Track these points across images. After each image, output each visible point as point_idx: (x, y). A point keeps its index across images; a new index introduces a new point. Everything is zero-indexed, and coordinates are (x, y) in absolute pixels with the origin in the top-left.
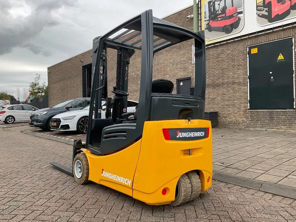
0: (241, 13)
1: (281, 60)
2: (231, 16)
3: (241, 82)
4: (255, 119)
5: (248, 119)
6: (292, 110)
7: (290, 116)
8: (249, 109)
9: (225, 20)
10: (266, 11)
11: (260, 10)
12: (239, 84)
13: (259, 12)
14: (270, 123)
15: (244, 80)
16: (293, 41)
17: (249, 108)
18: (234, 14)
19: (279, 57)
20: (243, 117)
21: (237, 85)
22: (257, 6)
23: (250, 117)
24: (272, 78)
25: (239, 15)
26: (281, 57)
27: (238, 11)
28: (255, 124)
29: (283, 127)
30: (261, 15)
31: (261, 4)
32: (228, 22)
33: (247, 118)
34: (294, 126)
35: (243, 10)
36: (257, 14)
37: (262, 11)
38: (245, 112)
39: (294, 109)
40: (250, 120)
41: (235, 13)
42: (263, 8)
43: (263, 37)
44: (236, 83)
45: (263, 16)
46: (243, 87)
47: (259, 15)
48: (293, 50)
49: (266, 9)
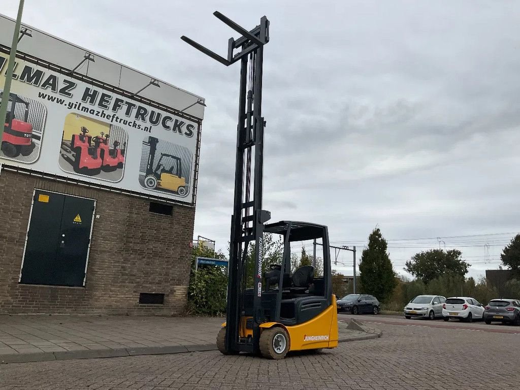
0: (38, 138)
1: (78, 222)
2: (20, 134)
3: (14, 239)
4: (28, 298)
5: (17, 298)
6: (81, 288)
7: (77, 295)
8: (19, 283)
9: (8, 134)
10: (73, 155)
11: (66, 150)
12: (11, 240)
13: (64, 152)
14: (50, 305)
15: (20, 236)
16: (95, 205)
17: (20, 281)
18: (27, 134)
19: (76, 218)
20: (8, 295)
21: (6, 241)
22: (63, 143)
23: (21, 295)
24: (63, 242)
25: (34, 140)
26: (78, 219)
27: (33, 133)
28: (27, 307)
29: (67, 310)
30: (65, 156)
31: (69, 143)
32: (13, 140)
33: (14, 296)
34: (81, 308)
35: (41, 135)
36: (60, 153)
37: (68, 152)
38: (13, 287)
39: (84, 287)
40: (19, 301)
41: (29, 134)
42: (70, 149)
43: (61, 185)
44: (6, 238)
45: (68, 159)
46: (17, 247)
47: (63, 155)
48: (93, 216)
49: (73, 153)
